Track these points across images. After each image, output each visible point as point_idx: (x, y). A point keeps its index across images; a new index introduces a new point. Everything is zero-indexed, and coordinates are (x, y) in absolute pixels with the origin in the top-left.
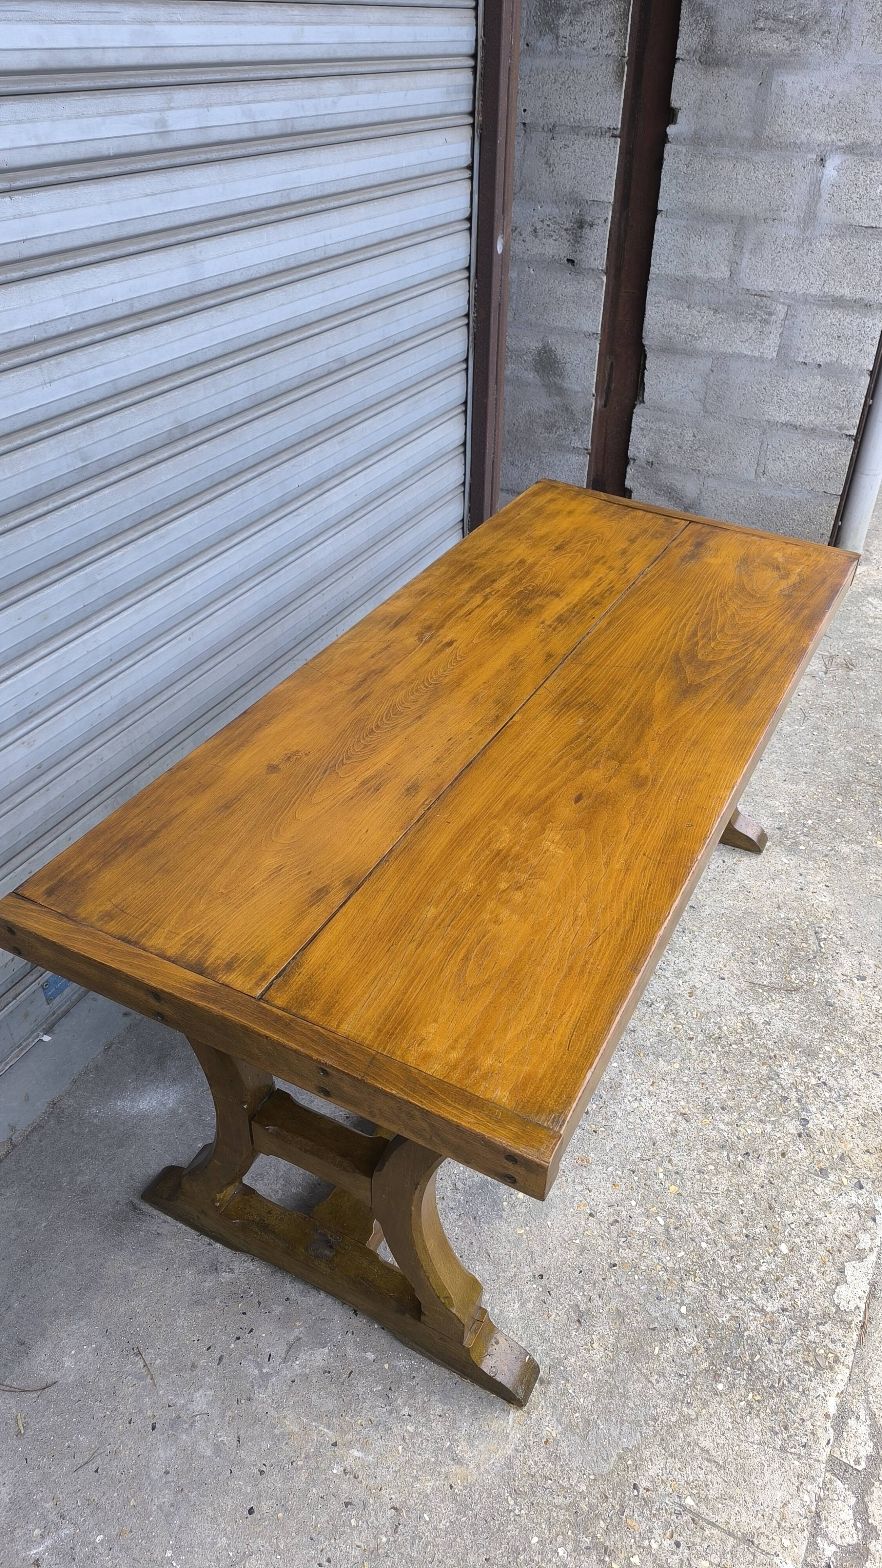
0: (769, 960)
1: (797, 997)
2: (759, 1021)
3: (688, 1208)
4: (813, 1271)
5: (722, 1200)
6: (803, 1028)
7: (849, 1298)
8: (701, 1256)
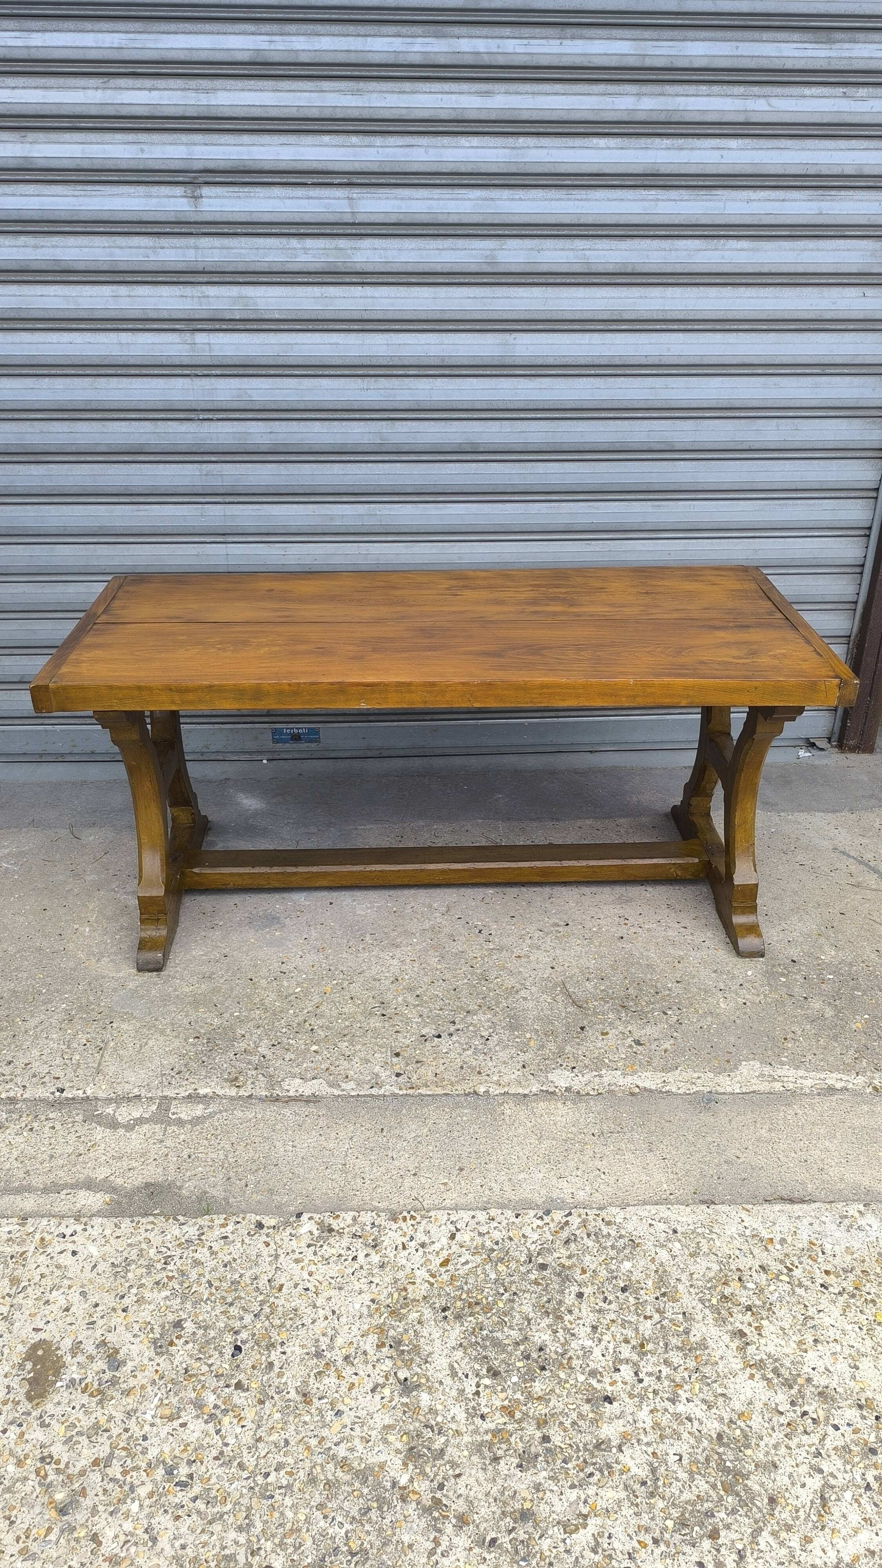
0: (602, 988)
1: (571, 1009)
2: (523, 994)
3: (316, 999)
4: (305, 1065)
5: (335, 1013)
6: (538, 1018)
7: (294, 1087)
8: (281, 1012)
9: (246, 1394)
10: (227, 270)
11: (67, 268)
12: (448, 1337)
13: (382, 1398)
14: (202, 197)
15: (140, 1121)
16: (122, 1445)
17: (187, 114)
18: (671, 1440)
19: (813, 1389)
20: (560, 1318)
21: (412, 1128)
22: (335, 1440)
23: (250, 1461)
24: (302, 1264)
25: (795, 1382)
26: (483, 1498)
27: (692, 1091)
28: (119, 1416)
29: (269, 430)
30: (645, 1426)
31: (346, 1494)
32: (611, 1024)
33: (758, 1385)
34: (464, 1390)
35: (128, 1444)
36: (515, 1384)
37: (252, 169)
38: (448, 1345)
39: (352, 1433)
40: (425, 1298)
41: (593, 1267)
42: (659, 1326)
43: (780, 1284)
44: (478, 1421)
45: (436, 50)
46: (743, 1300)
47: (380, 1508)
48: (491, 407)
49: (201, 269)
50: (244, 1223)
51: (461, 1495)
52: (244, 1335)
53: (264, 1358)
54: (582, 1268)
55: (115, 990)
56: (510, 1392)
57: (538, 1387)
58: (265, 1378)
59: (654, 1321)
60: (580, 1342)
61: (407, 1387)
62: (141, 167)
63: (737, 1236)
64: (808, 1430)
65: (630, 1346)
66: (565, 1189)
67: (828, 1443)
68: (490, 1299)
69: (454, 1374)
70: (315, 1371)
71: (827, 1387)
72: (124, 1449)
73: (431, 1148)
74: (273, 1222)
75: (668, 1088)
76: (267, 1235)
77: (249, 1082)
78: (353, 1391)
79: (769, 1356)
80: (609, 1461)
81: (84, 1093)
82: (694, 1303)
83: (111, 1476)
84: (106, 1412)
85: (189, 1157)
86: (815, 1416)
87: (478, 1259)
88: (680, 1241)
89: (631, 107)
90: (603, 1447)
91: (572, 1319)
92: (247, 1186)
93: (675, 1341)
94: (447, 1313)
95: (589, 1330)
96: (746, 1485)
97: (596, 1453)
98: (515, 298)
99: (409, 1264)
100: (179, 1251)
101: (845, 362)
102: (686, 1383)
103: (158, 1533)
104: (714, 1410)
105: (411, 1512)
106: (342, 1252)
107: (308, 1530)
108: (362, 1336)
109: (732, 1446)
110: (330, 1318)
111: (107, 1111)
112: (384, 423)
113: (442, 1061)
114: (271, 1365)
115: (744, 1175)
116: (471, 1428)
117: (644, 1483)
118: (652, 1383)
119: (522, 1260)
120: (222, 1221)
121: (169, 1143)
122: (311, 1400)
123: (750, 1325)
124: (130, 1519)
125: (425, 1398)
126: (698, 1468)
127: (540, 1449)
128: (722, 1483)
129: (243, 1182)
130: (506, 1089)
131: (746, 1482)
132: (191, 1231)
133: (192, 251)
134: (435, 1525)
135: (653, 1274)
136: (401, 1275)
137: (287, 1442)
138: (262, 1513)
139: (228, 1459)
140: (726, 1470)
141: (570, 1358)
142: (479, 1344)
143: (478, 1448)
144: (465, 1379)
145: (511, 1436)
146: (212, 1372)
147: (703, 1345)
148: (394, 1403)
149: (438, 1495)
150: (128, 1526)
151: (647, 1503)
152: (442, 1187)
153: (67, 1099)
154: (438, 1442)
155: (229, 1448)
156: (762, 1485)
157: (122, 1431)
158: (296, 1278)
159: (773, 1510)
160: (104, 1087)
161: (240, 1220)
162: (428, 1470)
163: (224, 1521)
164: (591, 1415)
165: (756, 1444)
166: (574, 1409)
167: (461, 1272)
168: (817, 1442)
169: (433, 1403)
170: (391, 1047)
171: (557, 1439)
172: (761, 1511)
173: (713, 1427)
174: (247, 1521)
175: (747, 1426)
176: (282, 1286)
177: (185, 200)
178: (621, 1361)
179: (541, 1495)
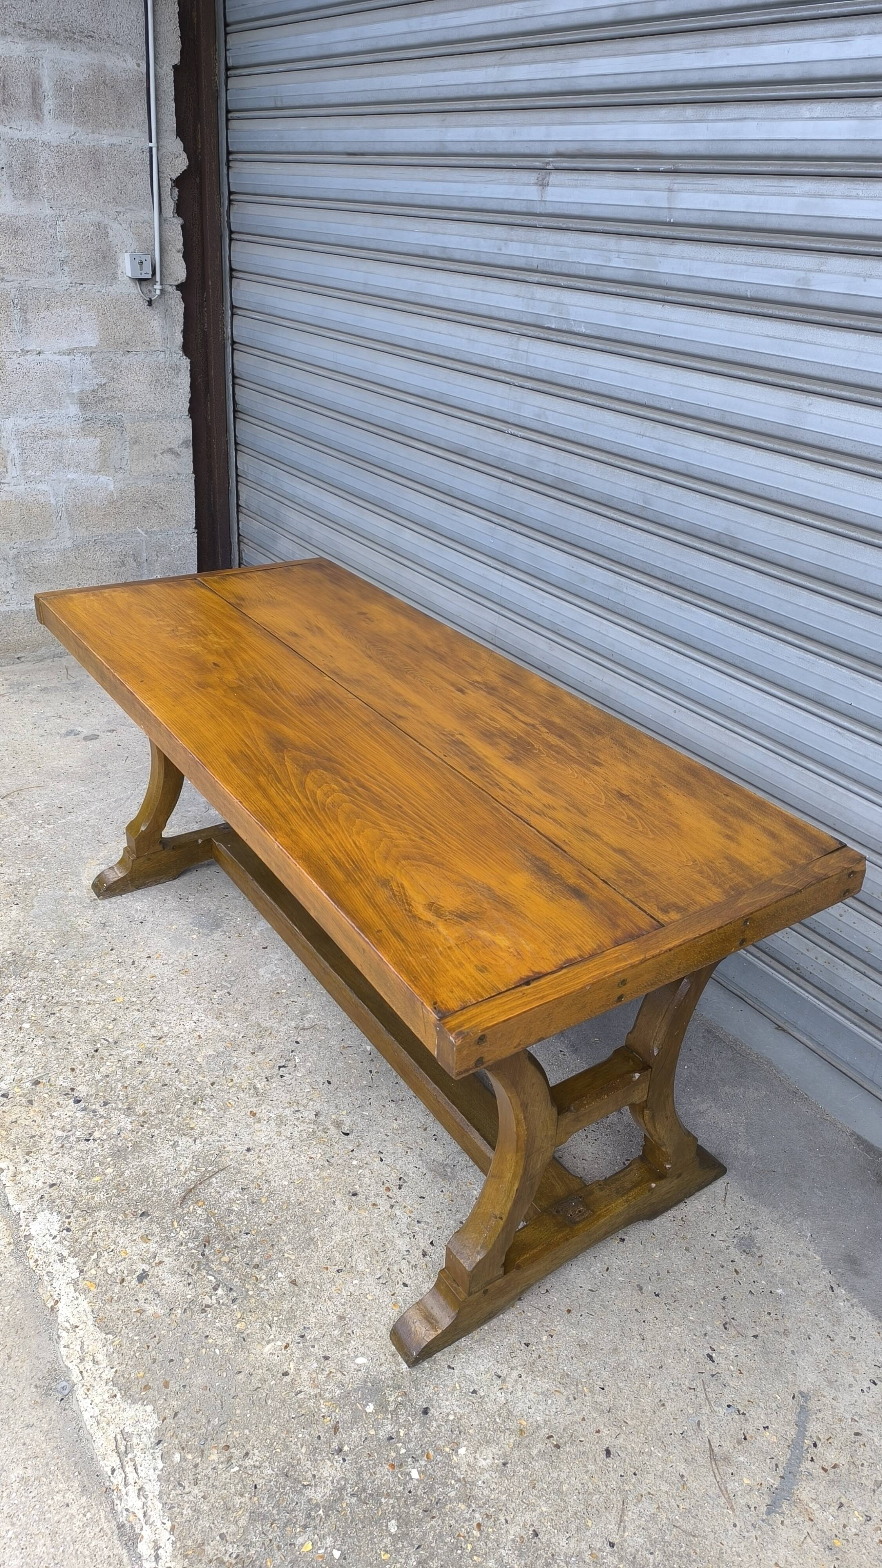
0: (236, 1208)
1: (177, 1193)
2: (183, 1142)
3: (102, 998)
5: (86, 1018)
6: (144, 1169)
8: (71, 985)
10: (554, 270)
14: (548, 185)
29: (555, 460)
32: (167, 1239)
49: (535, 267)
62: (512, 151)
113: (38, 1119)
133: (532, 246)
170: (47, 1074)
177: (536, 188)
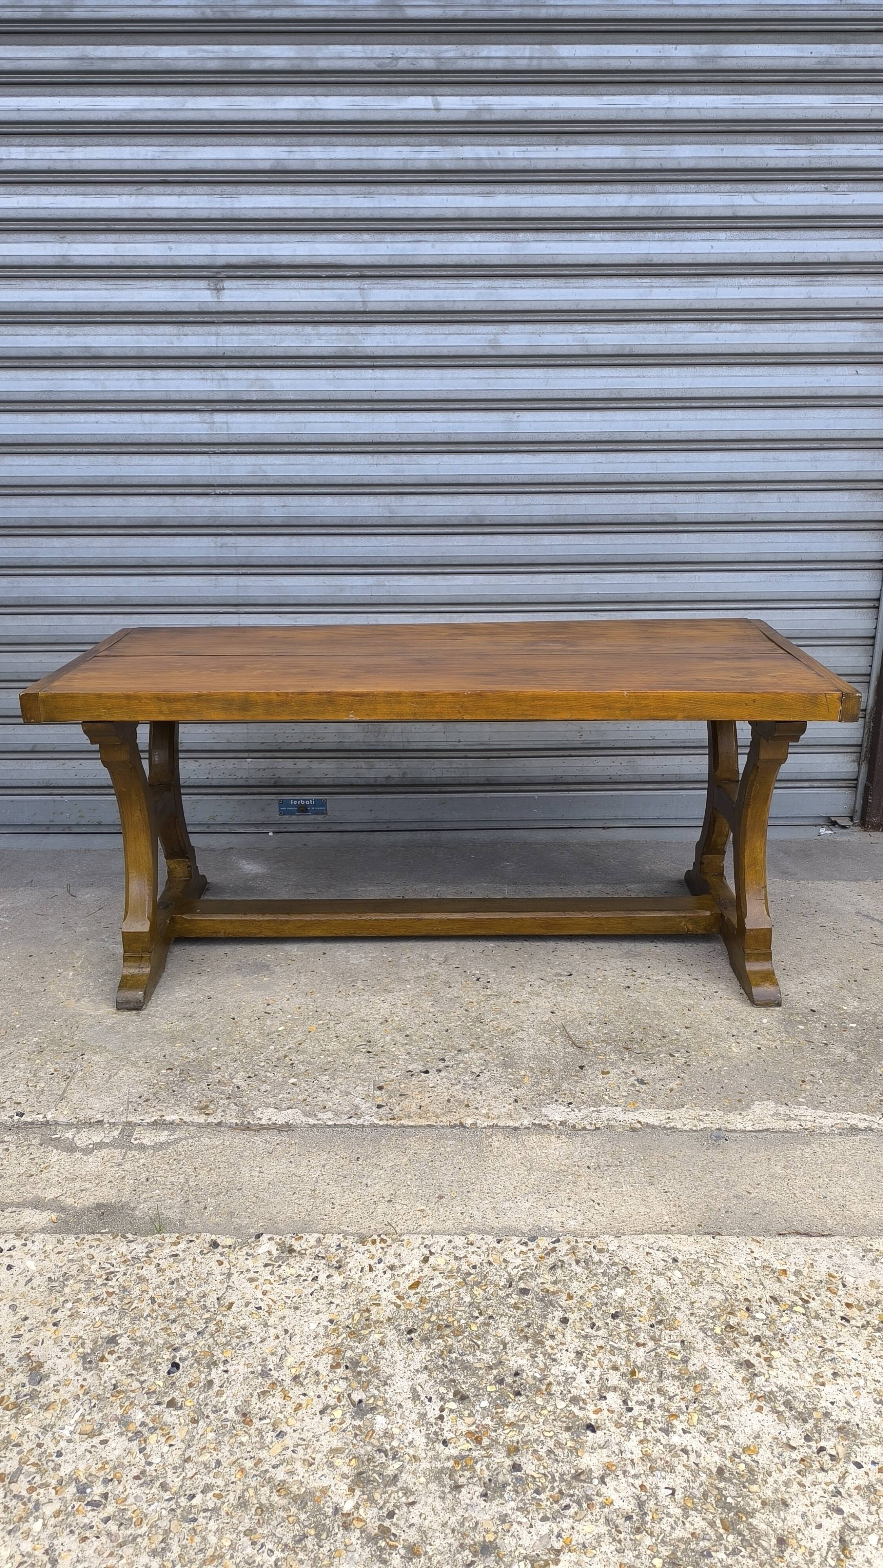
0: (605, 1031)
2: (519, 1035)
3: (299, 1037)
4: (281, 1096)
5: (318, 1049)
6: (535, 1057)
7: (266, 1115)
8: (261, 1047)
9: (179, 1412)
10: (246, 355)
11: (97, 355)
12: (412, 1360)
13: (332, 1420)
14: (224, 289)
15: (100, 1145)
16: (32, 1460)
17: (213, 216)
18: (663, 1474)
19: (831, 1424)
20: (541, 1343)
21: (390, 1158)
22: (274, 1462)
23: (174, 1481)
24: (256, 1283)
25: (811, 1416)
26: (440, 1528)
27: (699, 1128)
28: (33, 1430)
29: (282, 504)
30: (633, 1456)
31: (280, 1520)
32: (612, 1064)
33: (766, 1418)
34: (426, 1414)
35: (40, 1460)
36: (484, 1408)
37: (271, 264)
38: (411, 1368)
39: (294, 1455)
40: (389, 1319)
41: (581, 1293)
42: (653, 1354)
43: (795, 1316)
44: (439, 1447)
45: (441, 156)
46: (751, 1330)
47: (318, 1536)
48: (496, 481)
49: (221, 354)
50: (198, 1241)
51: (413, 1525)
52: (184, 1352)
53: (203, 1376)
54: (569, 1294)
55: (91, 1026)
56: (478, 1417)
57: (511, 1413)
58: (202, 1397)
59: (647, 1349)
60: (562, 1368)
61: (360, 1409)
62: (169, 264)
63: (745, 1267)
64: (825, 1467)
65: (619, 1373)
66: (554, 1219)
67: (849, 1482)
68: (462, 1321)
69: (415, 1397)
70: (259, 1391)
71: (848, 1423)
72: (34, 1464)
73: (409, 1176)
74: (229, 1241)
75: (672, 1124)
76: (222, 1254)
77: (220, 1110)
78: (300, 1412)
79: (781, 1388)
80: (588, 1493)
81: (45, 1117)
82: (695, 1332)
83: (15, 1493)
84: (20, 1426)
85: (147, 1180)
86: (833, 1452)
87: (452, 1282)
88: (680, 1270)
89: (623, 204)
90: (582, 1477)
91: (554, 1344)
92: (205, 1208)
93: (670, 1370)
94: (412, 1335)
95: (573, 1356)
96: (751, 1524)
97: (574, 1483)
98: (518, 378)
99: (375, 1286)
100: (123, 1268)
101: (843, 437)
102: (683, 1413)
103: (60, 1554)
104: (714, 1443)
105: (353, 1540)
106: (302, 1273)
107: (232, 1557)
108: (316, 1356)
109: (734, 1481)
110: (281, 1337)
111: (67, 1135)
112: (393, 497)
113: (428, 1095)
114: (210, 1383)
115: (755, 1210)
116: (430, 1454)
117: (629, 1518)
118: (643, 1412)
119: (502, 1284)
120: (174, 1240)
121: (127, 1166)
122: (251, 1421)
123: (758, 1355)
124: (30, 1539)
125: (380, 1422)
126: (693, 1503)
127: (509, 1478)
128: (722, 1520)
129: (202, 1205)
130: (495, 1122)
131: (750, 1520)
132: (139, 1248)
133: (213, 338)
134: (380, 1556)
135: (648, 1301)
136: (364, 1296)
137: (218, 1463)
138: (182, 1537)
139: (149, 1478)
140: (728, 1507)
141: (550, 1384)
142: (446, 1367)
143: (437, 1475)
144: (428, 1403)
145: (476, 1463)
146: (143, 1389)
147: (703, 1374)
148: (344, 1426)
149: (387, 1523)
150: (26, 1546)
151: (631, 1540)
152: (419, 1213)
153: (26, 1123)
154: (391, 1468)
155: (153, 1468)
156: (770, 1524)
157: (34, 1446)
158: (248, 1297)
159: (782, 1552)
160: (65, 1112)
161: (193, 1238)
162: (377, 1496)
163: (137, 1544)
164: (570, 1444)
165: (762, 1480)
166: (551, 1437)
167: (432, 1295)
168: (836, 1481)
169: (389, 1427)
170: (374, 1081)
171: (529, 1467)
172: (768, 1553)
173: (713, 1460)
174: (163, 1545)
175: (753, 1461)
176: (232, 1304)
177: (209, 292)
178: (608, 1389)
179: (506, 1527)
